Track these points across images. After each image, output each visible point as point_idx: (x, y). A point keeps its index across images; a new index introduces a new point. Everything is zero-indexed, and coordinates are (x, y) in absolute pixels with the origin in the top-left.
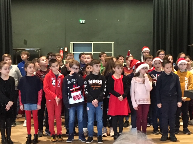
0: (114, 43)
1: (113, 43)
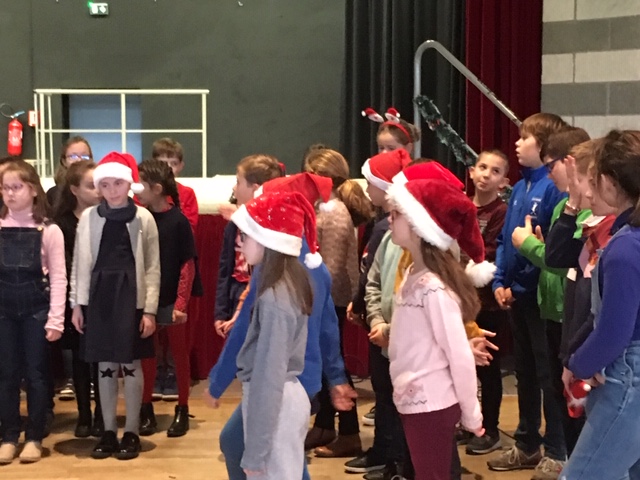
0: (207, 96)
1: (204, 92)
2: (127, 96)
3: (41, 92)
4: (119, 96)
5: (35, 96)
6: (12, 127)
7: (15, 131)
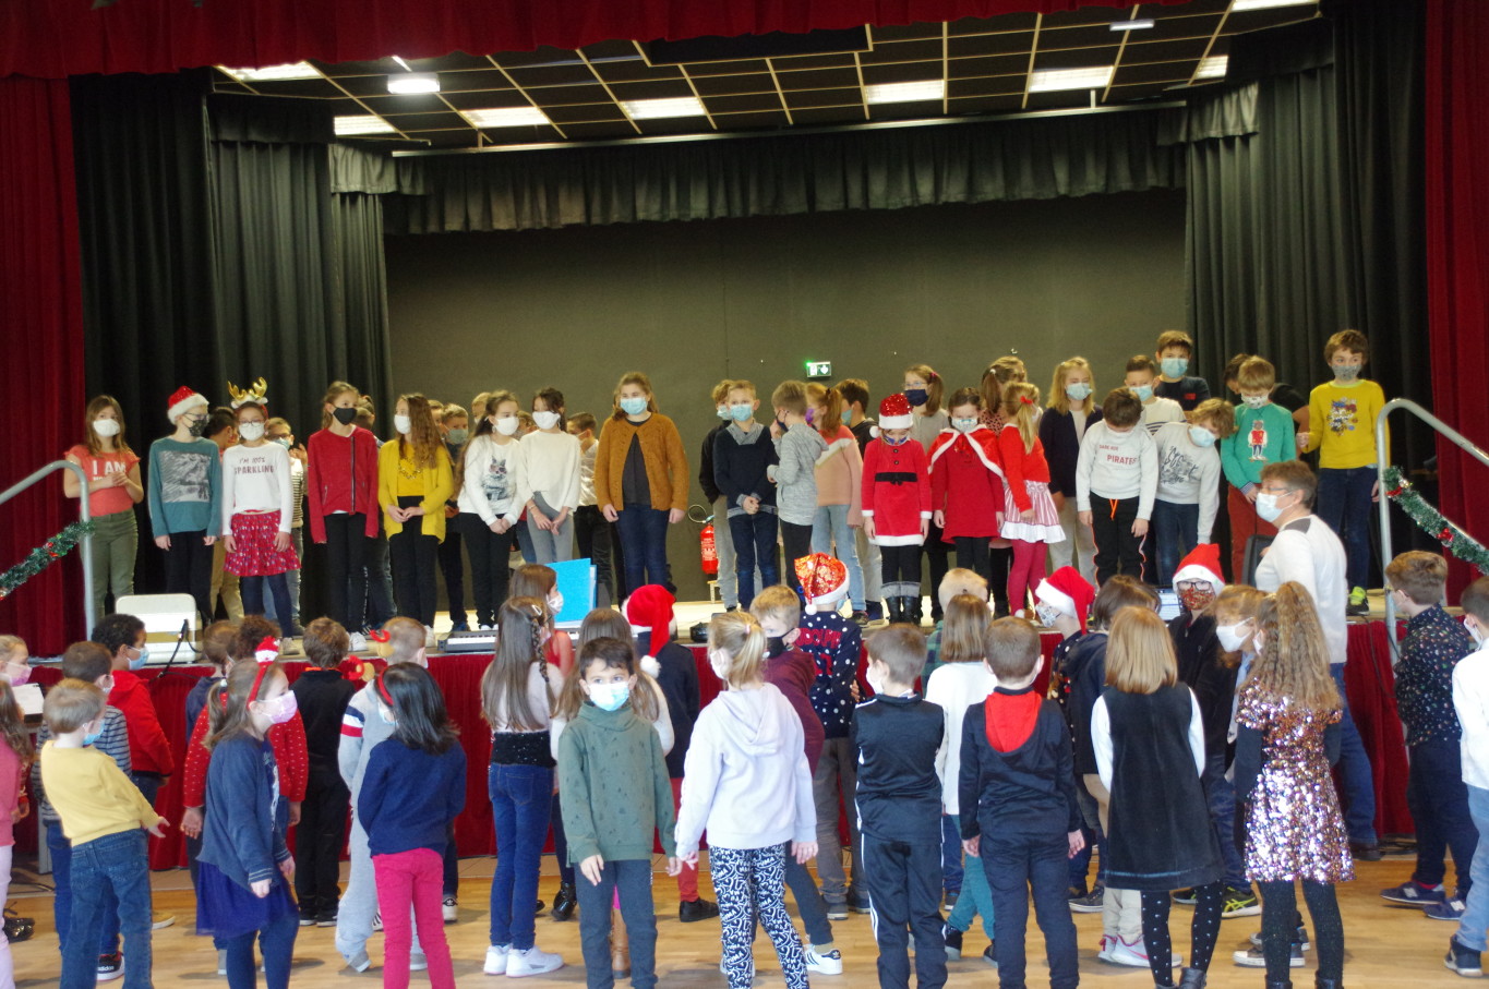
6: (705, 536)
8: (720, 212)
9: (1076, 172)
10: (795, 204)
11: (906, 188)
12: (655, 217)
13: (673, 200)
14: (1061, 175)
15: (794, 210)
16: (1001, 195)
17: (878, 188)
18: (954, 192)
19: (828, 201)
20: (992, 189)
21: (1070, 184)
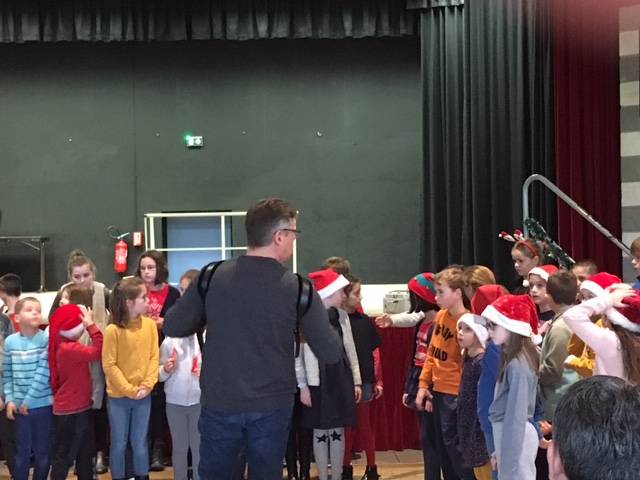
2: (226, 217)
3: (151, 216)
4: (219, 218)
5: (145, 219)
6: (119, 247)
7: (122, 250)
8: (130, 37)
9: (357, 23)
10: (179, 34)
11: (251, 28)
12: (87, 39)
13: (98, 29)
14: (348, 24)
15: (179, 38)
16: (310, 35)
17: (232, 26)
18: (281, 31)
19: (200, 33)
20: (304, 31)
21: (353, 30)
